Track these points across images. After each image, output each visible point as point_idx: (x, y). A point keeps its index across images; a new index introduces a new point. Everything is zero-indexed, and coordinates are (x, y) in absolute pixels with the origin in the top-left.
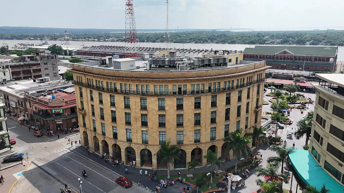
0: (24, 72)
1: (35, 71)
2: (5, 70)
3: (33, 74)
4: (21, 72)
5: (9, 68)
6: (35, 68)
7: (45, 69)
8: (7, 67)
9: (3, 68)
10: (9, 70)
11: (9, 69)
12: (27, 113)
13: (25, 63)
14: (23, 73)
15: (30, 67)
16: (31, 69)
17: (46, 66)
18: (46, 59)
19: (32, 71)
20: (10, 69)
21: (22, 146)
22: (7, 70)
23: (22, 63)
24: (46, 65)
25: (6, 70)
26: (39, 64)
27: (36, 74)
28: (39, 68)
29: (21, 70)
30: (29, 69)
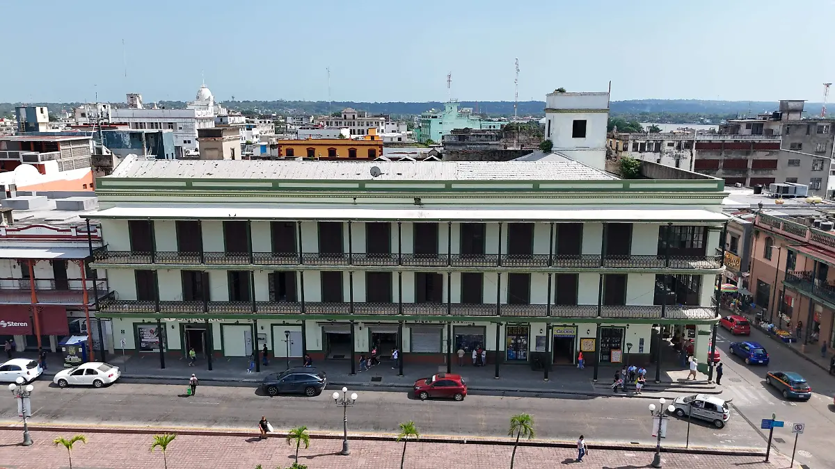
0: (729, 165)
1: (758, 165)
2: (682, 154)
3: (751, 174)
4: (721, 164)
5: (691, 149)
6: (761, 155)
7: (792, 163)
8: (688, 145)
9: (679, 148)
10: (692, 155)
11: (691, 152)
12: (747, 274)
13: (738, 138)
14: (725, 167)
15: (748, 154)
16: (750, 159)
17: (794, 155)
18: (802, 131)
19: (750, 165)
20: (694, 151)
21: (742, 380)
22: (687, 153)
23: (729, 139)
24: (797, 150)
25: (684, 154)
26: (777, 146)
27: (760, 175)
28: (773, 157)
29: (723, 157)
30: (743, 157)
